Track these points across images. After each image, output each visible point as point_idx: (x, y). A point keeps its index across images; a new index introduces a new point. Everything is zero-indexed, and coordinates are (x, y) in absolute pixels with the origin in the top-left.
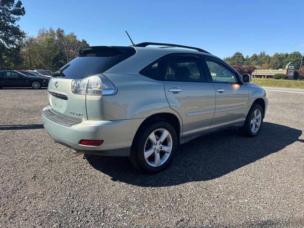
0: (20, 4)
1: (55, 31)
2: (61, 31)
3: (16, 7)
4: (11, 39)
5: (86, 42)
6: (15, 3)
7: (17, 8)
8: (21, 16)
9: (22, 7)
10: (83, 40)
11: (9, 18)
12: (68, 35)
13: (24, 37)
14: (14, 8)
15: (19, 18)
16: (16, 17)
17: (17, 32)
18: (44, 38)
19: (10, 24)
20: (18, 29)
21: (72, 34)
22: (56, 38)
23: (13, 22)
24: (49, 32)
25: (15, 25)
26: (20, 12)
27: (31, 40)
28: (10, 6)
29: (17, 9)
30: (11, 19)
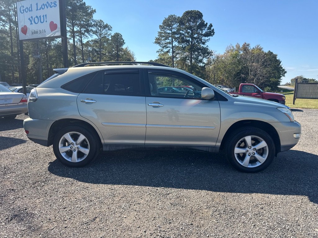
0: (211, 26)
1: (241, 46)
2: (247, 45)
3: (208, 29)
4: (200, 58)
5: (272, 53)
6: (207, 27)
7: (208, 31)
8: (211, 37)
9: (212, 29)
10: (270, 51)
11: (201, 40)
12: (253, 48)
13: (211, 55)
14: (206, 31)
15: (209, 39)
16: (206, 38)
17: (206, 52)
18: (229, 54)
19: (202, 45)
20: (208, 49)
21: (258, 46)
22: (242, 53)
23: (204, 43)
24: (235, 47)
25: (205, 46)
26: (210, 33)
27: (218, 57)
28: (203, 30)
29: (208, 32)
30: (203, 41)
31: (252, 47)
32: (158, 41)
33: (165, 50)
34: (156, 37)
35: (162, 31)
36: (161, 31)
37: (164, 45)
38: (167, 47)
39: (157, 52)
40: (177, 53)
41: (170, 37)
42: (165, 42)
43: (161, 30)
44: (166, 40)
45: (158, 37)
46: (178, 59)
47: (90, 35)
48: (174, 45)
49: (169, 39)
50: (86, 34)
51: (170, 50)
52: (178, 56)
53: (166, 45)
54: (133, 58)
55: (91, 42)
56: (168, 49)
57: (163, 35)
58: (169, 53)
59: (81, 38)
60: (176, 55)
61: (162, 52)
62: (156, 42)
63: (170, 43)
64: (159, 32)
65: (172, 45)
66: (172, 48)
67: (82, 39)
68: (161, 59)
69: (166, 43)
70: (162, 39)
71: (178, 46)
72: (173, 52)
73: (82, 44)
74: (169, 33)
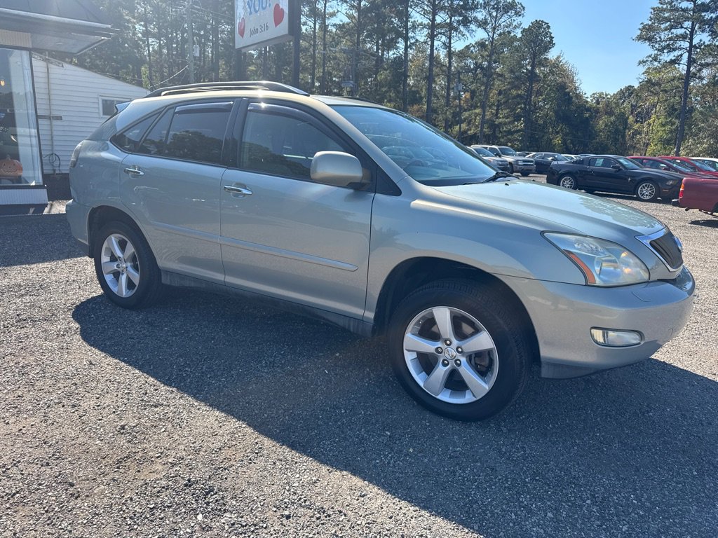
32: (647, 35)
33: (667, 57)
34: (642, 23)
35: (665, 6)
36: (660, 6)
37: (663, 44)
38: (674, 50)
39: (640, 63)
40: (702, 65)
41: (687, 19)
42: (670, 36)
43: (661, 4)
44: (673, 30)
45: (650, 23)
46: (705, 82)
47: (468, 31)
48: (695, 41)
49: (682, 27)
50: (461, 28)
51: (681, 55)
52: (705, 72)
53: (672, 42)
54: (572, 81)
55: (474, 47)
56: (677, 53)
57: (666, 15)
58: (676, 65)
59: (450, 38)
60: (700, 70)
61: (656, 63)
62: (640, 38)
63: (683, 37)
64: (653, 9)
65: (691, 43)
66: (690, 52)
67: (452, 41)
68: (649, 81)
69: (670, 39)
70: (663, 26)
71: (711, 45)
72: (691, 62)
73: (450, 54)
74: (685, 10)
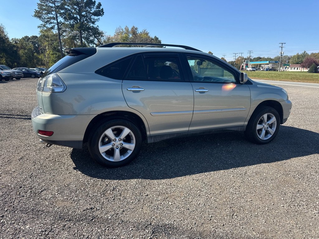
0: (100, 5)
1: (130, 30)
2: (135, 29)
3: (97, 8)
4: (91, 38)
5: (157, 38)
6: (96, 5)
7: (97, 9)
8: (100, 17)
9: (101, 8)
10: (156, 36)
11: (90, 19)
12: (141, 32)
13: (102, 36)
14: (95, 10)
15: (99, 19)
16: (96, 18)
17: (97, 33)
18: (120, 37)
19: (92, 25)
20: (98, 29)
21: (145, 31)
22: (131, 36)
23: (93, 23)
24: (124, 30)
25: (95, 26)
26: (99, 13)
27: (109, 39)
28: (91, 8)
29: (97, 11)
30: (92, 20)
31: (139, 31)
32: (38, 15)
33: (49, 26)
34: (35, 10)
35: (42, 4)
36: (41, 3)
37: (46, 20)
38: (51, 23)
39: (39, 27)
40: (63, 31)
41: (53, 11)
42: (48, 17)
43: (41, 2)
44: (48, 15)
45: (39, 10)
46: (65, 38)
48: (59, 21)
49: (52, 14)
51: (54, 26)
52: (64, 34)
53: (49, 20)
56: (53, 25)
57: (44, 8)
58: (53, 30)
60: (63, 33)
61: (45, 28)
62: (35, 16)
63: (54, 18)
64: (38, 4)
65: (57, 21)
66: (58, 25)
68: (44, 35)
69: (48, 18)
70: (44, 12)
71: (64, 23)
72: (59, 29)
74: (52, 7)
